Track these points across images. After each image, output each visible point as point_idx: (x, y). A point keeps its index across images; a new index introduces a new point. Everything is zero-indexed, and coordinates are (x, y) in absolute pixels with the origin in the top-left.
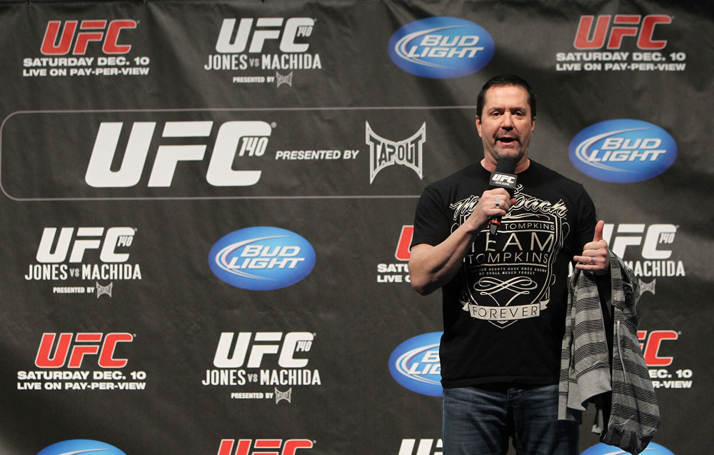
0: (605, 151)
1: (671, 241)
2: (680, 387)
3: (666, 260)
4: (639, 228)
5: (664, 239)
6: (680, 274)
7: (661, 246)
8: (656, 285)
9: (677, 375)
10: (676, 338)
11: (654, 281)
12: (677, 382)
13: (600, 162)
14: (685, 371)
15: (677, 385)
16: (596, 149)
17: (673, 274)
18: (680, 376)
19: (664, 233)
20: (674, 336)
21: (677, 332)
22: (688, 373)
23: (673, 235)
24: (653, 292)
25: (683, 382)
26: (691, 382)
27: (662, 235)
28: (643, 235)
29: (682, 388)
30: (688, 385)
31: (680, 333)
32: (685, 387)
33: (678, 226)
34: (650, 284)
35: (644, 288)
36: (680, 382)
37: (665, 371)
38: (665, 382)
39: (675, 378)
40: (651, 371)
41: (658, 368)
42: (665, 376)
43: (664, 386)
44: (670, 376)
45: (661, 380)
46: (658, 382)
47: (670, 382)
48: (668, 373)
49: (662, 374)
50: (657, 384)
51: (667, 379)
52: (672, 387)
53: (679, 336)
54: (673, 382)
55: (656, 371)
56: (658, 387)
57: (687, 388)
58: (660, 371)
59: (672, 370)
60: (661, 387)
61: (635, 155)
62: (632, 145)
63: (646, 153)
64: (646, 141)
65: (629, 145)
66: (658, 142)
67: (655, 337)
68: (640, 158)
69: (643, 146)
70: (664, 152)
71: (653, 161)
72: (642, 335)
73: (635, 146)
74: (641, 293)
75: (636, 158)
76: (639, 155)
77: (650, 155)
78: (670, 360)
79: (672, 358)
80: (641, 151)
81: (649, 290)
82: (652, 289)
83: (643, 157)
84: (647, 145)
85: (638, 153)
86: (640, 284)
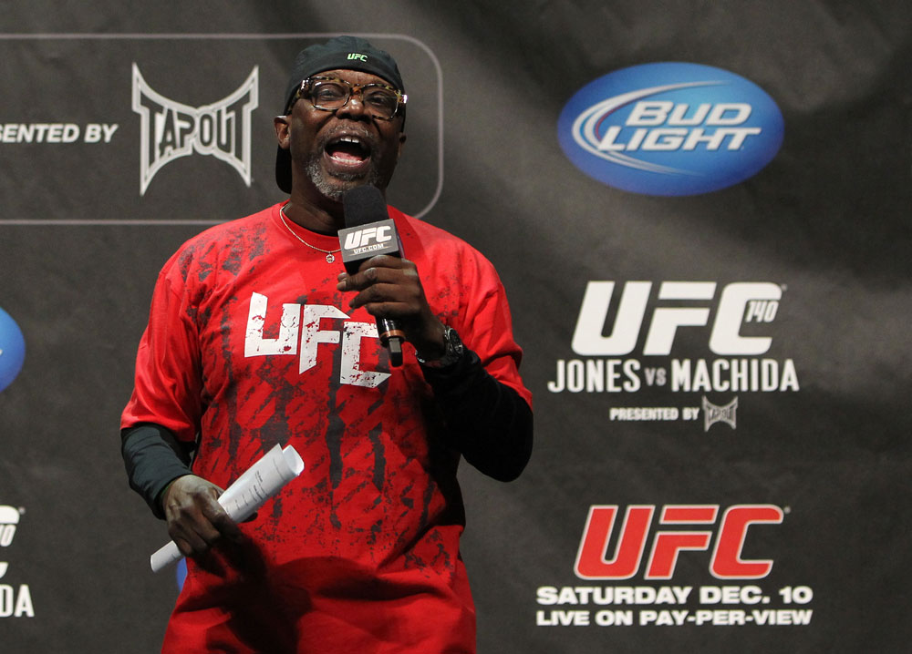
1: (770, 318)
2: (788, 622)
3: (760, 358)
4: (705, 290)
5: (756, 313)
6: (789, 388)
7: (749, 328)
8: (737, 410)
9: (782, 597)
10: (780, 521)
11: (735, 401)
12: (781, 613)
13: (624, 152)
14: (799, 590)
15: (781, 618)
16: (615, 125)
17: (774, 387)
18: (787, 600)
19: (757, 301)
20: (776, 516)
21: (782, 507)
22: (803, 594)
23: (775, 305)
24: (733, 424)
25: (794, 613)
26: (809, 613)
27: (752, 304)
28: (713, 305)
29: (792, 625)
30: (804, 618)
31: (787, 510)
32: (797, 621)
33: (784, 287)
34: (727, 408)
35: (714, 416)
36: (788, 612)
37: (756, 590)
38: (756, 613)
39: (777, 604)
40: (727, 590)
41: (742, 584)
42: (756, 600)
43: (754, 621)
44: (766, 600)
45: (748, 609)
46: (741, 614)
47: (766, 613)
48: (763, 595)
49: (751, 595)
50: (738, 617)
51: (760, 607)
52: (772, 622)
53: (785, 515)
54: (772, 613)
55: (737, 589)
56: (741, 622)
57: (801, 625)
58: (747, 589)
59: (770, 587)
60: (747, 622)
61: (696, 136)
62: (691, 117)
63: (720, 134)
64: (719, 109)
65: (684, 117)
66: (745, 110)
67: (737, 518)
68: (706, 143)
69: (714, 119)
70: (756, 131)
71: (732, 151)
72: (708, 514)
73: (697, 119)
74: (707, 426)
75: (699, 143)
76: (705, 138)
77: (728, 138)
78: (766, 566)
79: (770, 563)
80: (710, 130)
81: (725, 420)
82: (730, 418)
83: (714, 142)
84: (722, 117)
85: (703, 134)
86: (705, 408)
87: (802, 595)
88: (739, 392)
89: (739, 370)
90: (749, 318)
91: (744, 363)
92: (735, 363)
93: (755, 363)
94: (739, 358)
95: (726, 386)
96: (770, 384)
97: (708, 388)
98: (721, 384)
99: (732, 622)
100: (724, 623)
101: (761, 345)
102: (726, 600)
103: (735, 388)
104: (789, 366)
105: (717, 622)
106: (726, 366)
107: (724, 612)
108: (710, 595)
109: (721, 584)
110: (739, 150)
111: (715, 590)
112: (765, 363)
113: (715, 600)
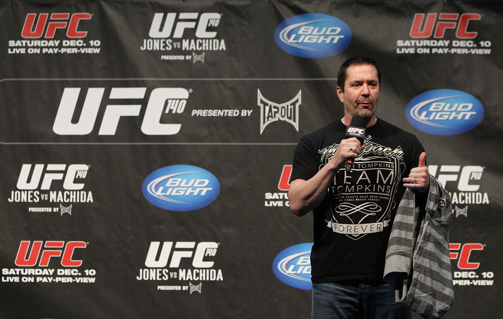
0: (432, 112)
1: (479, 178)
2: (485, 284)
3: (475, 192)
4: (456, 168)
5: (474, 176)
6: (486, 203)
7: (472, 182)
8: (468, 210)
9: (483, 276)
10: (482, 249)
11: (467, 207)
12: (482, 281)
13: (428, 120)
14: (489, 273)
15: (482, 283)
16: (425, 111)
17: (480, 202)
18: (485, 277)
19: (475, 172)
20: (481, 248)
21: (483, 244)
23: (481, 174)
24: (466, 215)
25: (487, 281)
26: (492, 281)
27: (473, 174)
28: (459, 174)
29: (486, 285)
30: (490, 283)
31: (485, 245)
32: (488, 284)
33: (484, 167)
34: (464, 209)
35: (459, 212)
36: (485, 281)
37: (474, 273)
38: (474, 281)
39: (481, 278)
40: (463, 273)
41: (469, 271)
42: (474, 277)
43: (473, 284)
44: (477, 277)
45: (471, 280)
46: (468, 281)
47: (477, 281)
48: (476, 275)
49: (472, 275)
50: (468, 283)
51: (475, 279)
52: (479, 284)
53: (484, 247)
54: (479, 281)
55: (467, 272)
56: (469, 284)
57: (489, 286)
58: (471, 273)
59: (479, 272)
60: (471, 284)
61: (453, 115)
62: (451, 108)
63: (462, 114)
64: (462, 105)
65: (449, 108)
66: (470, 106)
67: (467, 248)
68: (457, 117)
69: (460, 109)
70: (474, 113)
71: (466, 120)
72: (457, 246)
73: (454, 109)
74: (457, 216)
75: (454, 117)
76: (457, 116)
77: (465, 115)
78: (477, 265)
79: (479, 264)
80: (458, 113)
81: (463, 214)
82: (465, 213)
83: (460, 117)
84: (462, 108)
85: (456, 114)
86: (456, 209)
87: (490, 275)
88: (468, 204)
89: (468, 196)
90: (472, 178)
91: (470, 194)
92: (467, 194)
93: (473, 194)
94: (468, 192)
95: (463, 202)
96: (479, 201)
97: (457, 203)
98: (462, 201)
99: (465, 284)
100: (462, 284)
101: (476, 188)
102: (463, 277)
103: (467, 203)
104: (486, 195)
105: (460, 284)
106: (463, 195)
107: (463, 281)
108: (458, 275)
109: (461, 271)
110: (468, 120)
111: (459, 273)
112: (477, 194)
113: (459, 276)
